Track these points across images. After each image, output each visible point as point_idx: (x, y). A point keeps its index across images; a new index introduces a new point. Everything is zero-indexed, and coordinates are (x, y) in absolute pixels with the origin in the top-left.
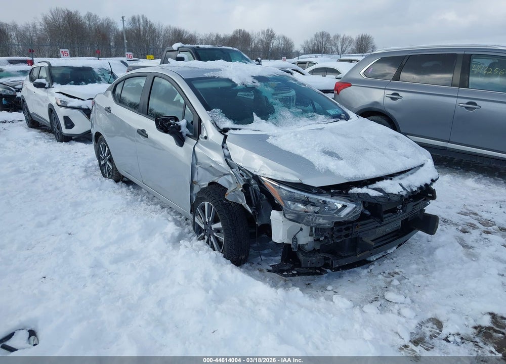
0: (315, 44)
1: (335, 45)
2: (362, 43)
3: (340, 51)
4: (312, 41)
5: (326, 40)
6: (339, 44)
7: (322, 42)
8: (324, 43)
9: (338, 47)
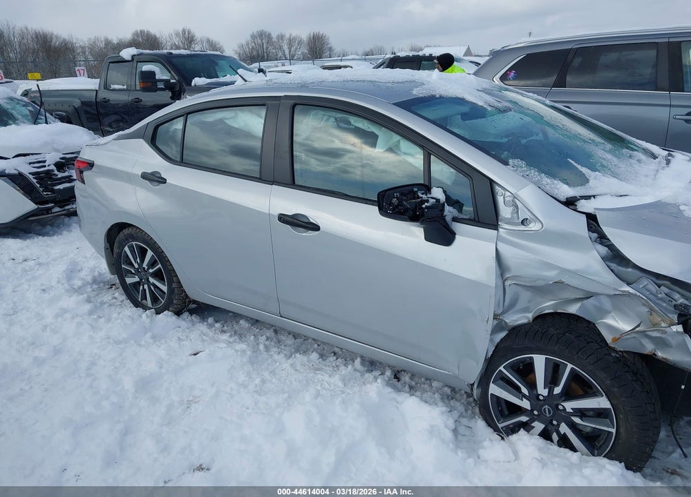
0: (253, 48)
1: (281, 48)
2: (315, 45)
3: (288, 56)
4: (248, 44)
5: (268, 43)
6: (285, 47)
7: (263, 44)
8: (265, 46)
9: (284, 51)
